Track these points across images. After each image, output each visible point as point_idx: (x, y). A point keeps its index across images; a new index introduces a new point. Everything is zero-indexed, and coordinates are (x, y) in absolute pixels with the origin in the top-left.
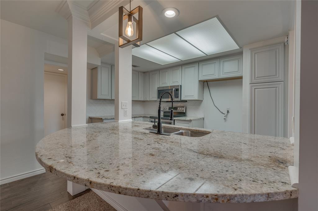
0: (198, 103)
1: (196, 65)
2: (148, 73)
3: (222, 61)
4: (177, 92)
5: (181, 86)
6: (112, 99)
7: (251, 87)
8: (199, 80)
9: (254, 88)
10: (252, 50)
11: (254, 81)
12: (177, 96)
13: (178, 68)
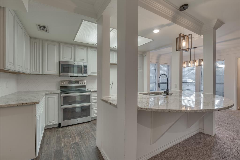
4: (86, 68)
12: (86, 72)
13: (85, 48)
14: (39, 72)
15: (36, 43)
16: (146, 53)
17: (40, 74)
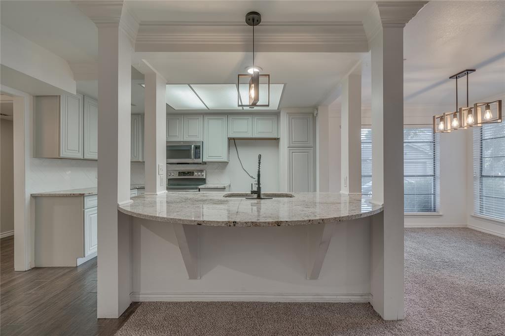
0: (222, 166)
1: (225, 118)
2: (140, 116)
3: (256, 118)
4: (198, 150)
5: (203, 142)
6: (85, 157)
7: (290, 150)
8: (229, 136)
9: (291, 151)
10: (289, 114)
11: (291, 145)
12: (197, 155)
13: (197, 117)
14: (139, 158)
15: (135, 121)
16: (317, 109)
17: (139, 162)
